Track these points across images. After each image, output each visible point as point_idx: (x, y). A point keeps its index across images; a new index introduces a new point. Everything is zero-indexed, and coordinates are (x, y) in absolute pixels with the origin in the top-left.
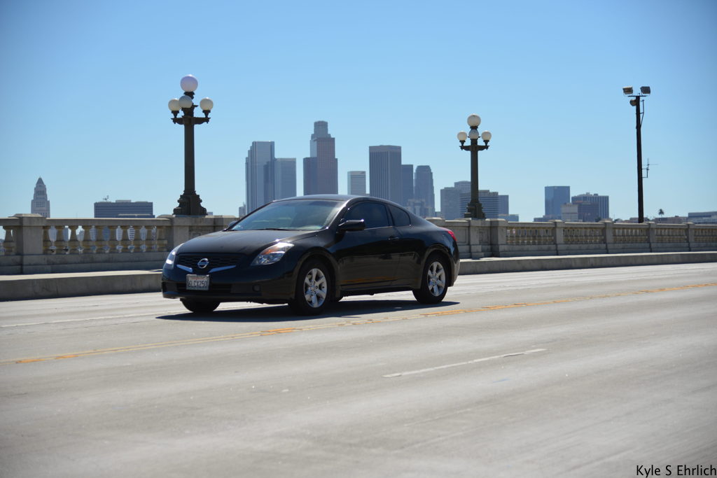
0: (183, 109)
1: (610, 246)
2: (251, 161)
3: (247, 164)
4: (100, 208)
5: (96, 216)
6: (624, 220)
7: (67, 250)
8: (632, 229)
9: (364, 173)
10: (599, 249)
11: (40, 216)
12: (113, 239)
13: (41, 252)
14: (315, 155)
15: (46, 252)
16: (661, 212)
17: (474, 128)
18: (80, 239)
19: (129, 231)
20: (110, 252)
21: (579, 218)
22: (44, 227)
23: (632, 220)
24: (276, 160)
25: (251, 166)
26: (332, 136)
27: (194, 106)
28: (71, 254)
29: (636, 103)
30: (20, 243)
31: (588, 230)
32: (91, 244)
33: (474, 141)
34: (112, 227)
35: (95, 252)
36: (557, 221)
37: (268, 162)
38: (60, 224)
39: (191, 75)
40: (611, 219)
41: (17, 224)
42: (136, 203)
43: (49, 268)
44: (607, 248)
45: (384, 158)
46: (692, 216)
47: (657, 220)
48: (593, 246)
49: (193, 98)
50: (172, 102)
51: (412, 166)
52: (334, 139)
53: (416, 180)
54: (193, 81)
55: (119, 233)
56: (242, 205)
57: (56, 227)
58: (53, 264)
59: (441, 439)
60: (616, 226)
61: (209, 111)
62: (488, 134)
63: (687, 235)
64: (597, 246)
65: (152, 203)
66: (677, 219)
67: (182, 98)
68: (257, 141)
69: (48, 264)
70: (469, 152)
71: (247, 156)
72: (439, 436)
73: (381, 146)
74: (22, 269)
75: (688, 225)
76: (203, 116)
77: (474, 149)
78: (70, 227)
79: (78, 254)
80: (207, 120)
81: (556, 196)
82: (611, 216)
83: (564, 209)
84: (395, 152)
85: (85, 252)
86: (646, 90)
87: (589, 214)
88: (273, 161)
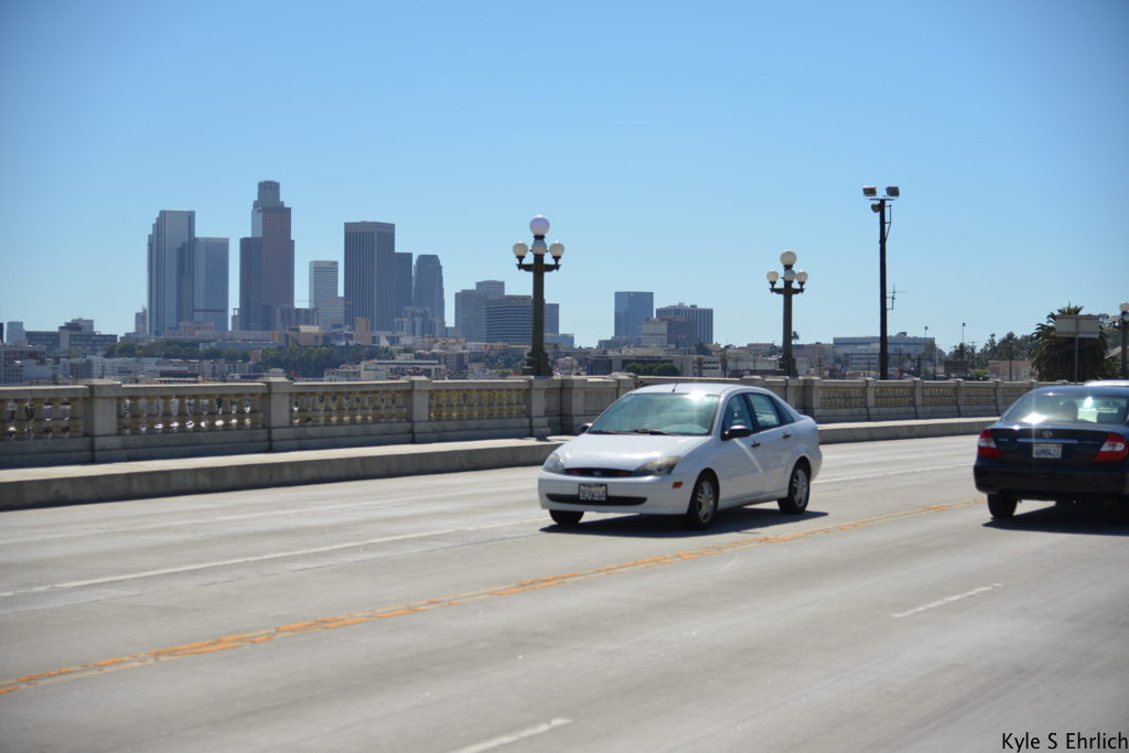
2: (158, 243)
3: (151, 245)
6: (737, 346)
9: (335, 263)
24: (197, 240)
25: (158, 249)
26: (287, 205)
37: (183, 244)
45: (368, 243)
51: (410, 255)
52: (289, 210)
53: (417, 276)
56: (140, 311)
68: (166, 209)
73: (363, 223)
81: (632, 307)
84: (385, 233)
87: (684, 337)
88: (192, 242)
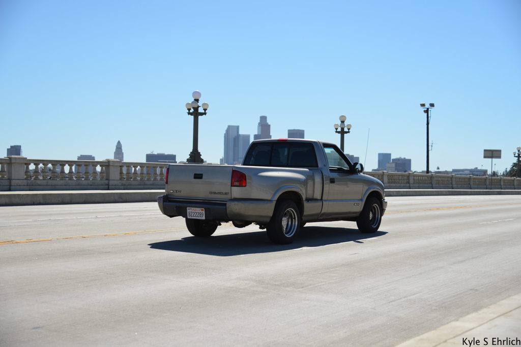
0: (193, 108)
1: (411, 185)
2: (227, 136)
3: (225, 137)
4: (150, 157)
5: (147, 161)
6: (419, 171)
7: (131, 178)
8: (423, 177)
10: (406, 186)
11: (118, 160)
12: (155, 173)
13: (119, 179)
14: (260, 133)
15: (121, 179)
16: (438, 168)
17: (343, 122)
18: (139, 172)
19: (163, 169)
20: (154, 180)
21: (396, 170)
22: (120, 166)
23: (423, 172)
24: (239, 135)
25: (227, 138)
26: (269, 124)
27: (198, 107)
28: (134, 180)
29: (427, 111)
30: (108, 174)
31: (400, 177)
32: (144, 175)
33: (342, 129)
34: (155, 167)
35: (146, 179)
36: (384, 171)
37: (236, 136)
38: (129, 165)
39: (197, 91)
40: (412, 171)
41: (107, 164)
42: (168, 155)
43: (122, 187)
44: (410, 186)
45: (296, 136)
46: (454, 171)
47: (436, 172)
48: (402, 185)
49: (198, 102)
50: (188, 104)
52: (270, 125)
54: (199, 94)
55: (158, 170)
56: (221, 158)
57: (127, 166)
58: (125, 185)
59: (323, 283)
60: (415, 175)
61: (206, 109)
62: (350, 125)
63: (452, 181)
64: (405, 185)
65: (175, 156)
66: (446, 172)
67: (193, 102)
68: (230, 125)
69: (122, 185)
70: (340, 135)
71: (225, 132)
72: (322, 282)
73: (294, 130)
74: (108, 187)
75: (452, 176)
76: (203, 111)
77: (343, 133)
78: (133, 167)
79: (137, 180)
80: (205, 114)
81: (384, 158)
82: (412, 169)
83: (388, 165)
84: (301, 133)
85: (140, 180)
86: (432, 105)
87: (401, 168)
88: (238, 135)
